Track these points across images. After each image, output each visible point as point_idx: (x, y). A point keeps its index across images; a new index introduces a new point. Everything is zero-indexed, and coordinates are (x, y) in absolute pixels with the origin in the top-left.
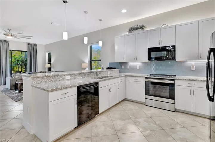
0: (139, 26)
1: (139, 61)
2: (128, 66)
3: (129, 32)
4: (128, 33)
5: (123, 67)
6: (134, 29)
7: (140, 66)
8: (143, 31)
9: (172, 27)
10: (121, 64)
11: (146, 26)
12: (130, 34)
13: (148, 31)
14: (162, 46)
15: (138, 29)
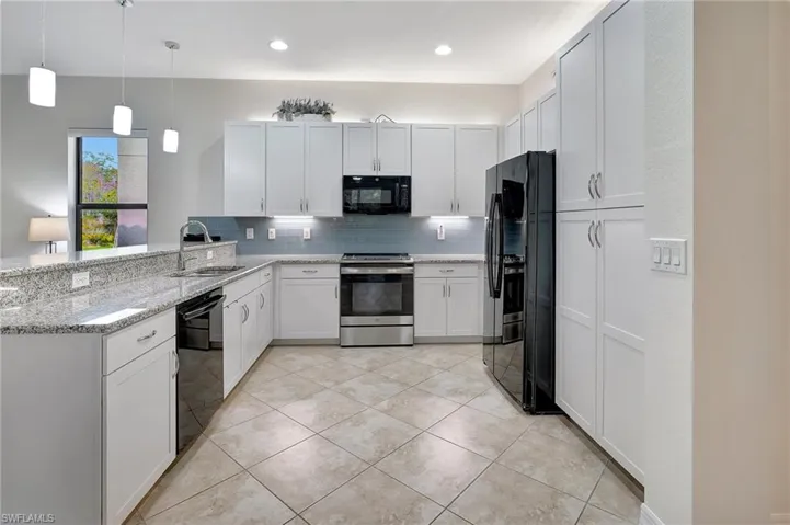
0: (313, 104)
1: (310, 214)
2: (271, 230)
3: (281, 116)
4: (276, 118)
5: (250, 233)
6: (298, 110)
7: (311, 231)
8: (327, 123)
9: (402, 127)
10: (243, 222)
11: (334, 109)
12: (284, 122)
13: (343, 124)
14: (380, 174)
15: (310, 111)
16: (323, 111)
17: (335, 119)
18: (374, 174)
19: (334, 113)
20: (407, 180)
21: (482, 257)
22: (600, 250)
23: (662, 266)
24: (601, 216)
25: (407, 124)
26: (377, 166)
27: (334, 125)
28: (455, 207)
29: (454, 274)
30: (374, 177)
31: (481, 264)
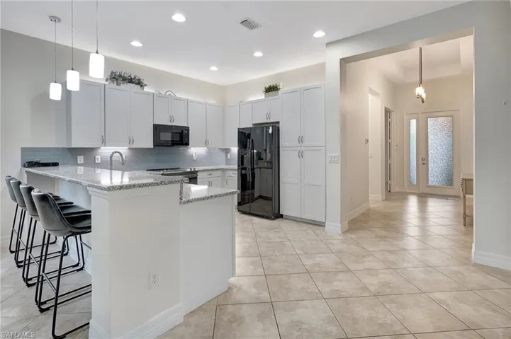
2: (97, 157)
3: (112, 82)
5: (80, 160)
10: (75, 152)
11: (146, 83)
14: (173, 124)
15: (132, 82)
16: (139, 83)
17: (146, 89)
18: (170, 124)
19: (146, 85)
20: (187, 129)
21: (236, 167)
22: (302, 159)
24: (303, 149)
25: (185, 99)
26: (172, 119)
27: (148, 94)
28: (206, 143)
29: (213, 176)
30: (171, 126)
31: (223, 170)
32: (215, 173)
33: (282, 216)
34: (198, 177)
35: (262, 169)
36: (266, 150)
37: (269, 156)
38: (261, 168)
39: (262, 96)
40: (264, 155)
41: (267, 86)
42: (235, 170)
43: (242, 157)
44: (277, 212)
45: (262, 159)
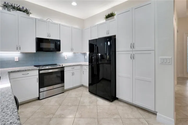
0: (21, 7)
3: (4, 8)
6: (14, 8)
8: (28, 16)
12: (6, 11)
13: (36, 18)
15: (20, 10)
16: (26, 11)
17: (31, 16)
19: (31, 13)
20: (59, 41)
22: (134, 60)
23: (164, 63)
24: (134, 53)
25: (58, 23)
26: (49, 35)
27: (32, 18)
28: (72, 50)
29: (74, 69)
30: (49, 39)
31: (81, 65)
32: (76, 67)
33: (117, 99)
34: (65, 70)
35: (104, 65)
36: (106, 54)
37: (108, 57)
38: (103, 63)
39: (104, 21)
40: (105, 56)
41: (107, 14)
42: (87, 65)
43: (91, 58)
44: (114, 96)
45: (104, 59)
